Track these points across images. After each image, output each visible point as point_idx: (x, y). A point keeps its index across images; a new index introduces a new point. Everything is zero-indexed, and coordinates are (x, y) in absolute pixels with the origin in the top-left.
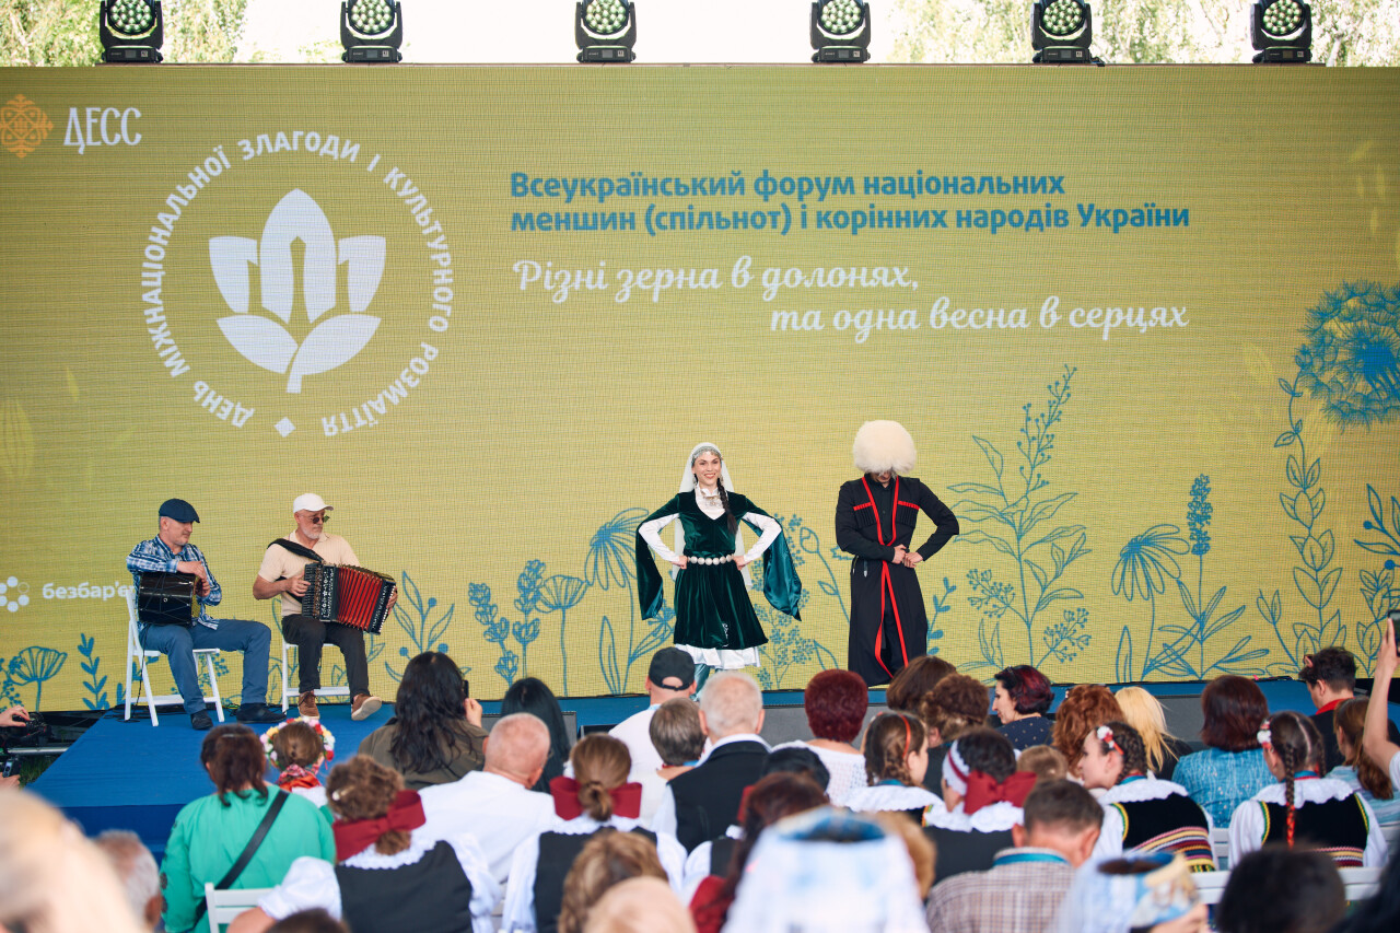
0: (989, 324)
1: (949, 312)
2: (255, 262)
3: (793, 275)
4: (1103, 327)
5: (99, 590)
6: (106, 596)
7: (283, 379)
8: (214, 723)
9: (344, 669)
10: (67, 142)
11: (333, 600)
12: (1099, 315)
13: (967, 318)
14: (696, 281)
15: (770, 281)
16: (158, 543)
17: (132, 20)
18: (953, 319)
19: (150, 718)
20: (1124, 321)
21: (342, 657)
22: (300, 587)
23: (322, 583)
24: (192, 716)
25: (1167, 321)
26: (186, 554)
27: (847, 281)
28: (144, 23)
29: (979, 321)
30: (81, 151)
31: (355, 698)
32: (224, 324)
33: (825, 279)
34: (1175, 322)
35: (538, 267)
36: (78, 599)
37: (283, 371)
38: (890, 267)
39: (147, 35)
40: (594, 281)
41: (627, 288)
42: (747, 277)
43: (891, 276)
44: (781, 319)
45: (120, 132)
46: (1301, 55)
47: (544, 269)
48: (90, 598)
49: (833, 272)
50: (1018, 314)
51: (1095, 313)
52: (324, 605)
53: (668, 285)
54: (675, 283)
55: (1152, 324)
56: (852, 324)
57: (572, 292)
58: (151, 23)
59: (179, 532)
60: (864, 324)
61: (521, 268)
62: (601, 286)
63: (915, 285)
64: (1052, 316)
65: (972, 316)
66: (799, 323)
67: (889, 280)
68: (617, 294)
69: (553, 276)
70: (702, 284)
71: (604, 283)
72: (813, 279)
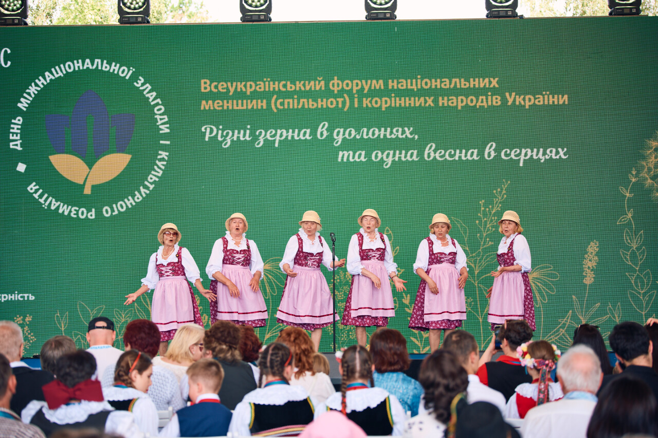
0: (457, 158)
1: (435, 151)
3: (351, 131)
4: (520, 159)
7: (82, 187)
12: (517, 153)
13: (445, 153)
14: (299, 135)
15: (338, 135)
17: (12, 4)
18: (437, 155)
20: (532, 156)
25: (556, 155)
27: (379, 135)
28: (18, 6)
29: (451, 156)
32: (53, 158)
33: (367, 134)
34: (560, 156)
35: (215, 130)
37: (82, 183)
38: (403, 127)
39: (19, 11)
40: (244, 135)
41: (261, 139)
42: (325, 134)
43: (403, 132)
44: (344, 156)
46: (634, 11)
47: (218, 129)
49: (371, 130)
50: (473, 153)
51: (516, 151)
53: (283, 138)
54: (287, 136)
55: (547, 157)
56: (382, 158)
57: (232, 141)
58: (21, 6)
60: (388, 158)
61: (206, 129)
62: (247, 138)
63: (416, 137)
64: (491, 153)
65: (447, 154)
66: (353, 157)
67: (402, 134)
68: (257, 143)
69: (222, 133)
70: (301, 137)
71: (249, 137)
72: (361, 134)
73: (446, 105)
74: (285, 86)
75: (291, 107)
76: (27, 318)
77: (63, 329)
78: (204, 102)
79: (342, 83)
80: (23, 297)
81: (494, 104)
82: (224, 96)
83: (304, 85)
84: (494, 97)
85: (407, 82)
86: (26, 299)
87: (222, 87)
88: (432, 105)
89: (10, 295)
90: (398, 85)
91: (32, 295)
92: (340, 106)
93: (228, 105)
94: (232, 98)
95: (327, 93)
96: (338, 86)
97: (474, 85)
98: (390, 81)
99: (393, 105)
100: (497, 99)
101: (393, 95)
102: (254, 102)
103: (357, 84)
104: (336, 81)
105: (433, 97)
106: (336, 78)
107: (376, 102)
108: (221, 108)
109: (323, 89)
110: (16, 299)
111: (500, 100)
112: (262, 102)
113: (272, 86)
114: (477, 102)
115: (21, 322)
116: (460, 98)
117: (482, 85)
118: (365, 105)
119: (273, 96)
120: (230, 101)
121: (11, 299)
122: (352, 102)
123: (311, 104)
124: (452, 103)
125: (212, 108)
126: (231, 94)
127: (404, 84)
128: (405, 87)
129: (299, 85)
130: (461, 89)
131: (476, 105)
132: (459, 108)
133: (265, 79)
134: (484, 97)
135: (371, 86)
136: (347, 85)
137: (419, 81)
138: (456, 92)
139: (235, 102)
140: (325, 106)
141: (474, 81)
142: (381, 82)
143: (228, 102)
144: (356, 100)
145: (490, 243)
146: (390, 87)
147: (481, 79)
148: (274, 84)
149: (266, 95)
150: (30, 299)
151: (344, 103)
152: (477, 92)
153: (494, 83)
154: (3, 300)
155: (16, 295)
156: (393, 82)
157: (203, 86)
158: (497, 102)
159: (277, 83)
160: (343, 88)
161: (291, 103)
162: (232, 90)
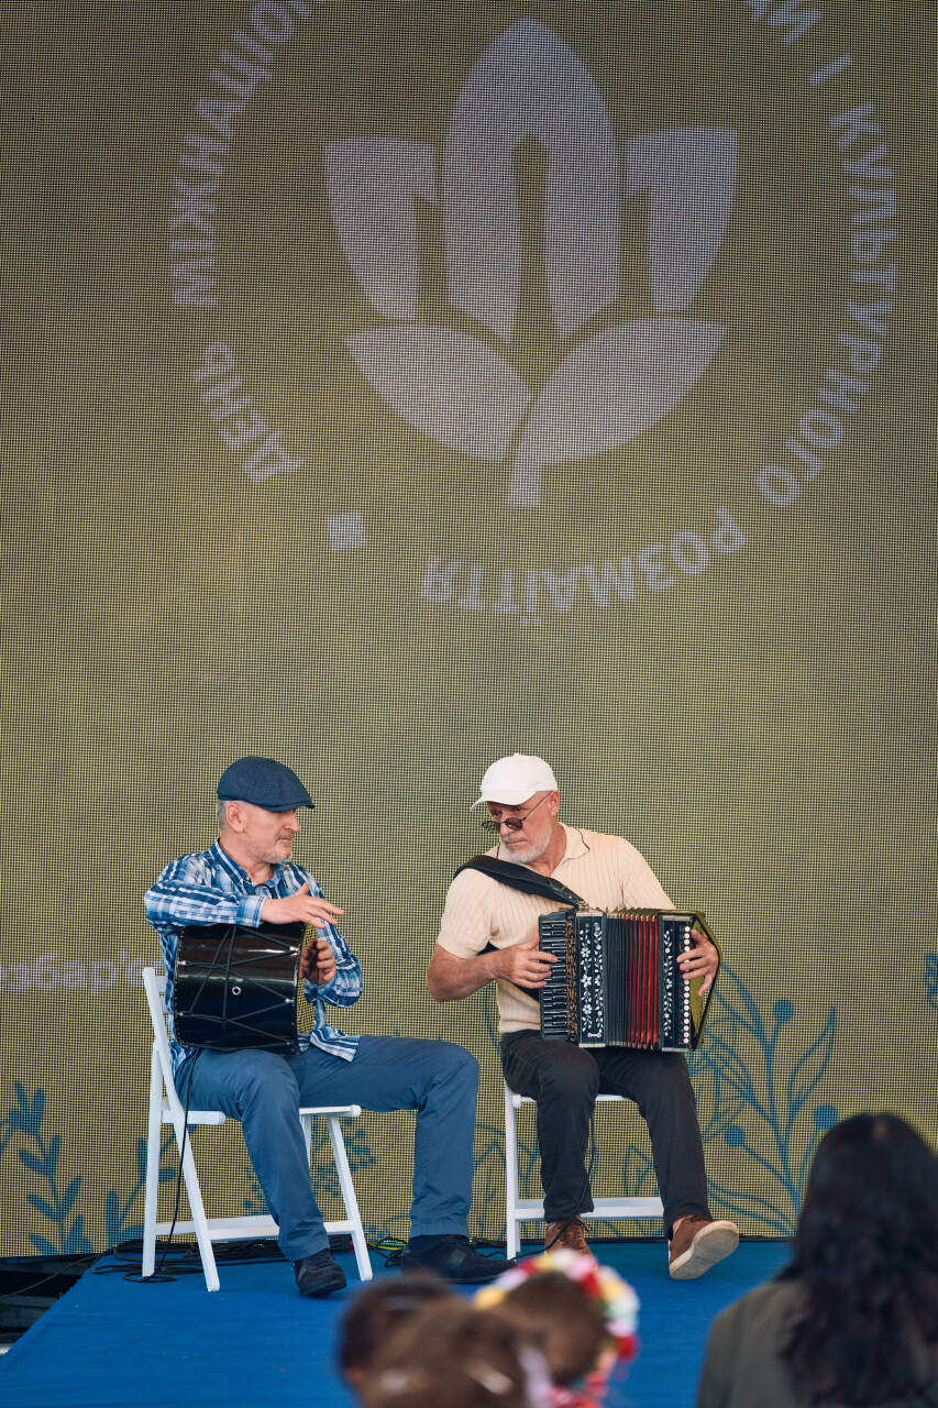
2: (431, 197)
6: (97, 985)
7: (498, 472)
8: (350, 1284)
9: (650, 1155)
11: (609, 996)
16: (218, 859)
19: (199, 1270)
21: (642, 1125)
22: (529, 964)
23: (579, 957)
24: (298, 1265)
26: (282, 884)
31: (677, 1225)
32: (365, 348)
37: (498, 457)
52: (587, 1009)
59: (271, 834)
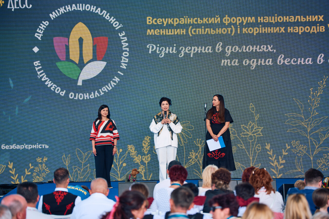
0: (299, 63)
1: (284, 59)
2: (67, 44)
3: (236, 47)
5: (19, 146)
6: (21, 148)
10: (9, 7)
13: (291, 60)
14: (205, 50)
15: (228, 50)
18: (286, 62)
27: (253, 50)
29: (294, 62)
30: (13, 10)
32: (58, 64)
33: (246, 49)
35: (155, 46)
36: (13, 149)
37: (76, 78)
38: (267, 45)
40: (172, 50)
41: (183, 53)
42: (221, 49)
43: (267, 48)
45: (25, 4)
47: (157, 47)
48: (16, 148)
49: (248, 47)
50: (308, 61)
53: (196, 52)
54: (198, 51)
57: (165, 54)
61: (149, 46)
62: (174, 52)
63: (275, 51)
64: (321, 60)
67: (266, 50)
68: (180, 55)
69: (159, 49)
70: (206, 51)
71: (175, 51)
72: (242, 49)
73: (292, 32)
74: (197, 21)
75: (200, 33)
76: (44, 159)
77: (67, 165)
78: (149, 31)
79: (231, 19)
80: (41, 146)
81: (321, 31)
82: (161, 27)
83: (208, 20)
84: (321, 27)
85: (269, 19)
86: (43, 147)
87: (159, 21)
88: (284, 32)
89: (33, 145)
90: (263, 20)
91: (47, 145)
92: (229, 33)
93: (163, 32)
94: (165, 28)
95: (222, 25)
96: (228, 21)
97: (309, 20)
98: (259, 18)
99: (261, 32)
100: (322, 28)
101: (261, 26)
102: (178, 30)
103: (239, 20)
104: (227, 18)
105: (284, 27)
106: (227, 16)
107: (251, 30)
108: (159, 34)
109: (219, 22)
110: (37, 148)
111: (325, 29)
112: (183, 30)
113: (189, 21)
114: (311, 30)
115: (41, 161)
116: (300, 27)
117: (314, 20)
118: (244, 32)
119: (190, 26)
120: (164, 30)
121: (34, 147)
122: (236, 30)
123: (212, 32)
124: (296, 30)
125: (153, 34)
126: (165, 25)
127: (267, 19)
128: (267, 21)
129: (205, 20)
130: (301, 22)
131: (310, 32)
132: (300, 33)
133: (185, 17)
134: (315, 27)
135: (247, 20)
136: (233, 20)
137: (276, 17)
138: (298, 24)
139: (167, 30)
140: (220, 33)
141: (309, 17)
142: (253, 18)
143: (163, 31)
144: (239, 29)
145: (316, 113)
146: (259, 21)
147: (313, 16)
148: (190, 20)
149: (185, 26)
150: (46, 147)
151: (231, 31)
152: (311, 24)
153: (321, 18)
154: (29, 148)
155: (37, 145)
156: (260, 18)
157: (148, 21)
158: (322, 30)
159: (192, 19)
160: (231, 22)
161: (200, 31)
162: (165, 23)
